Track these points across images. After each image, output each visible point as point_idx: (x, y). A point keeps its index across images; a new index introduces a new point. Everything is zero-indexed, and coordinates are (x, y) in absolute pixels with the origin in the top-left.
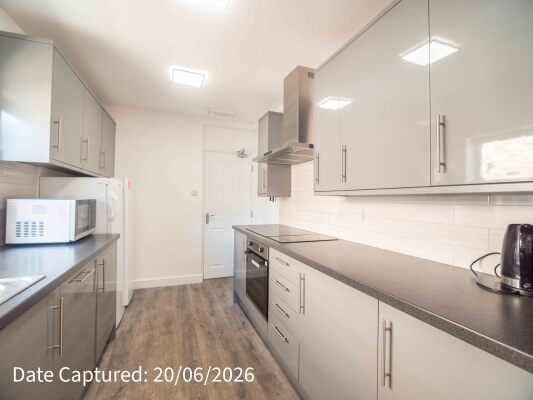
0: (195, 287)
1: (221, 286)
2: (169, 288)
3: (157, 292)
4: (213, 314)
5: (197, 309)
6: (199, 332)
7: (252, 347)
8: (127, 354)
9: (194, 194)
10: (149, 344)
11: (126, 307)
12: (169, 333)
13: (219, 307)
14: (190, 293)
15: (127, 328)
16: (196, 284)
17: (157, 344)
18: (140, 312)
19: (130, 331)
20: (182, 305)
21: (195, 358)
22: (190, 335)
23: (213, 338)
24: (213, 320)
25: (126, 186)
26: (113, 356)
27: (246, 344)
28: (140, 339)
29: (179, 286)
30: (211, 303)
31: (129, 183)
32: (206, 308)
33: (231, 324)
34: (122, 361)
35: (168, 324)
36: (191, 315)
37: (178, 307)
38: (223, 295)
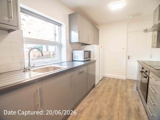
0: (122, 81)
1: (133, 83)
2: (114, 79)
3: (110, 79)
4: (126, 91)
5: (121, 88)
6: (118, 95)
7: (138, 110)
8: (96, 92)
9: (123, 49)
10: (102, 92)
11: (100, 80)
12: (109, 92)
13: (129, 90)
14: (120, 82)
15: (99, 86)
16: (123, 80)
17: (104, 93)
18: (103, 83)
19: (99, 87)
20: (116, 85)
21: (114, 103)
22: (115, 95)
23: (123, 100)
24: (125, 93)
25: (100, 47)
26: (93, 92)
27: (136, 107)
28: (101, 90)
29: (117, 79)
30: (127, 87)
31: (101, 46)
32: (124, 88)
33: (132, 97)
34: (95, 94)
35: (110, 89)
36: (118, 89)
37: (114, 85)
38: (133, 86)
